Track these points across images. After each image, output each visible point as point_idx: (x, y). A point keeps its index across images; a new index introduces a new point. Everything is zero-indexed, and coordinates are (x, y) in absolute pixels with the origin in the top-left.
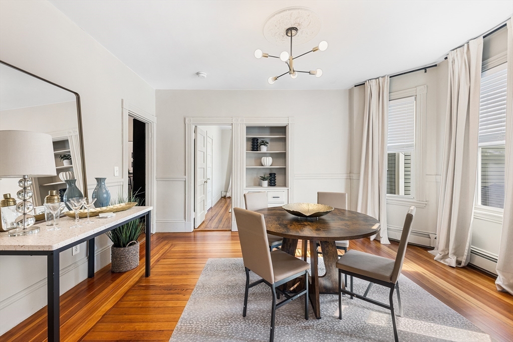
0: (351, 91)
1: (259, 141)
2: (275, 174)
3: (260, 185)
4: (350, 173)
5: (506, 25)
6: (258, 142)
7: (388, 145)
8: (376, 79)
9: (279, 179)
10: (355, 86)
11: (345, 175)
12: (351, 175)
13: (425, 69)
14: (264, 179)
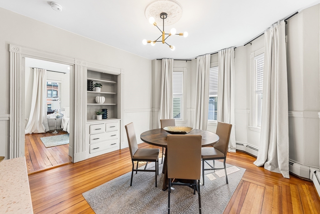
0: (153, 62)
1: (94, 83)
2: (107, 110)
3: (96, 118)
4: (152, 108)
5: (218, 52)
6: (92, 84)
7: (173, 93)
8: (168, 59)
9: (109, 113)
10: (157, 59)
11: (150, 109)
12: (153, 109)
13: (187, 60)
14: (98, 114)
